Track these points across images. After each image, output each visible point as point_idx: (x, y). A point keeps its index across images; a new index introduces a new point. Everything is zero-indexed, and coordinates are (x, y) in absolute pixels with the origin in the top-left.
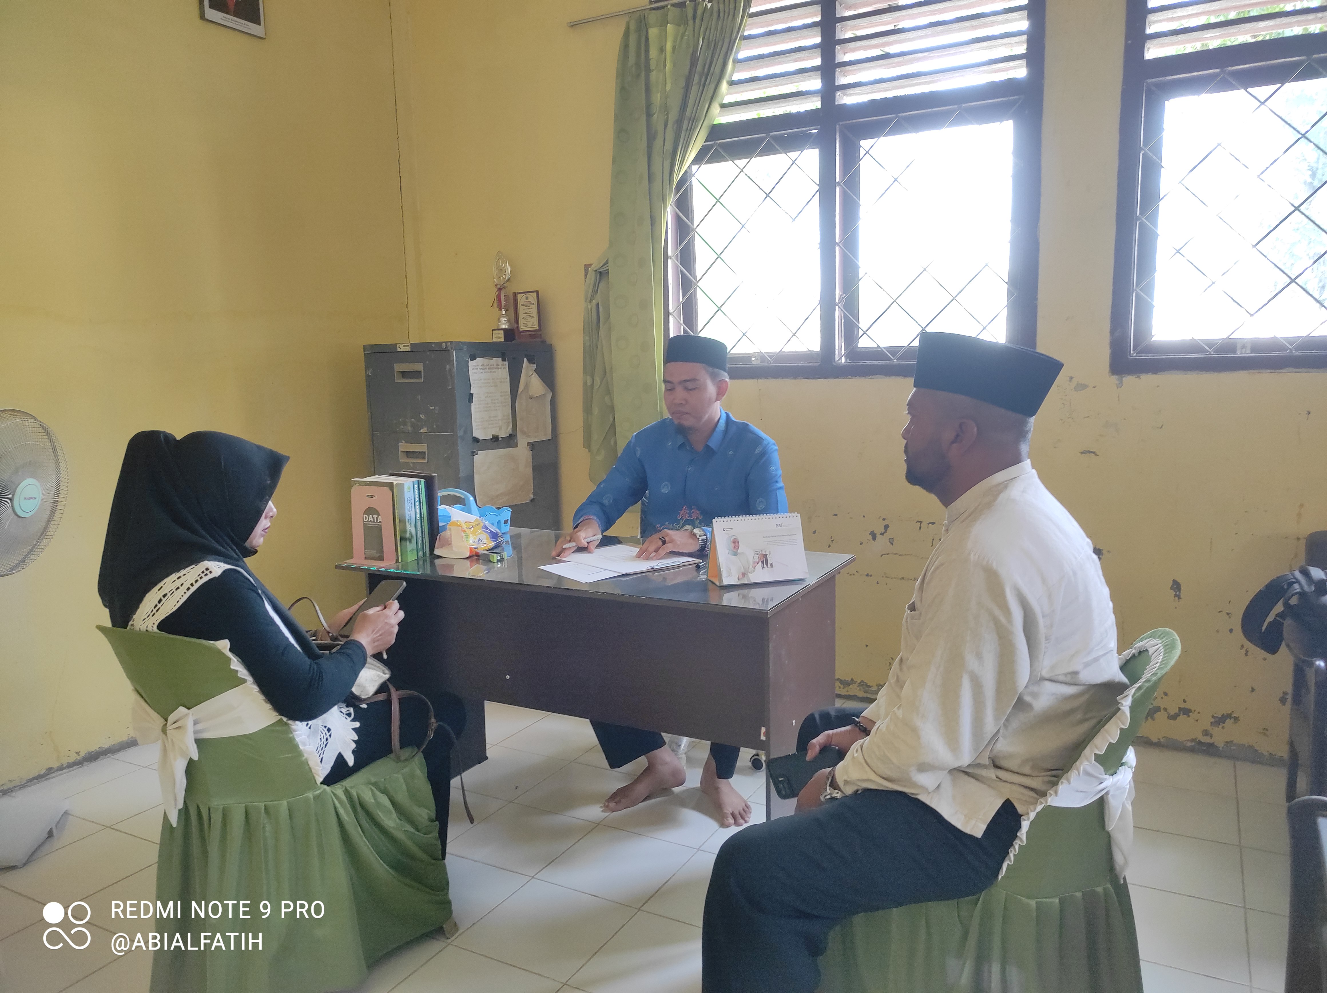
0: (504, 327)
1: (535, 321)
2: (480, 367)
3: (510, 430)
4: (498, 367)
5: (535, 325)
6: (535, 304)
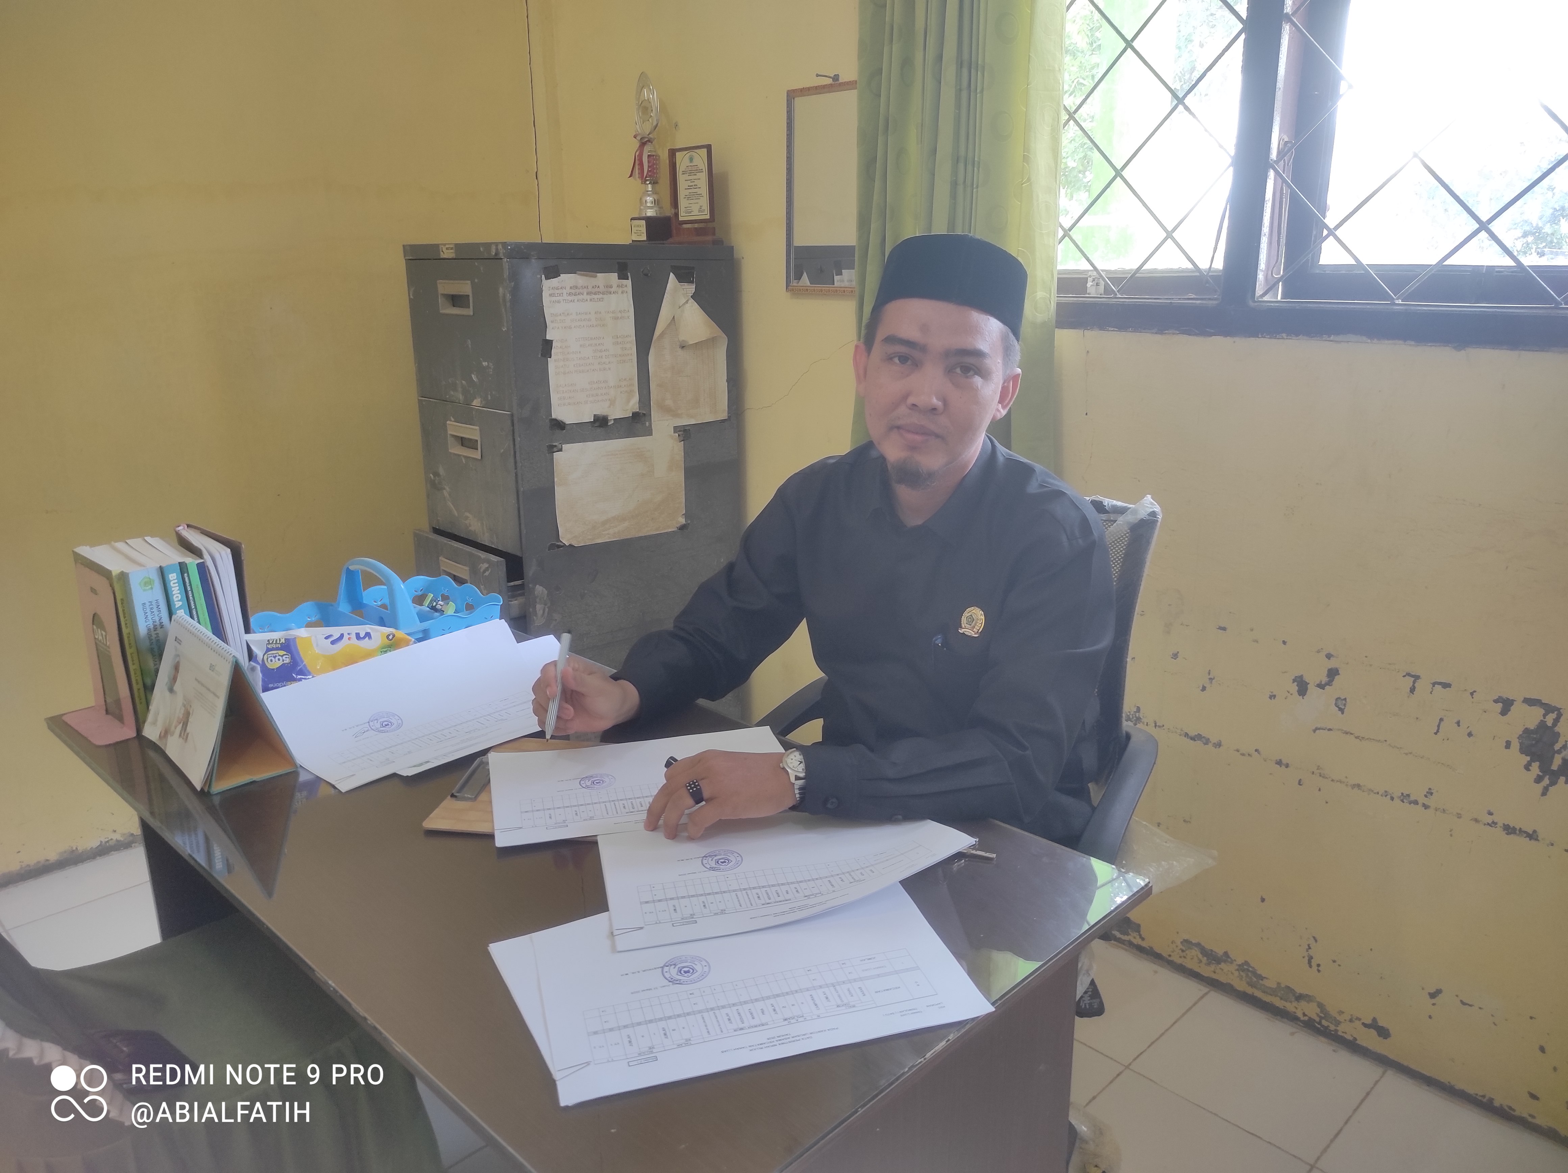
0: (650, 213)
1: (704, 202)
2: (568, 290)
3: (633, 405)
4: (608, 290)
5: (704, 210)
6: (704, 170)
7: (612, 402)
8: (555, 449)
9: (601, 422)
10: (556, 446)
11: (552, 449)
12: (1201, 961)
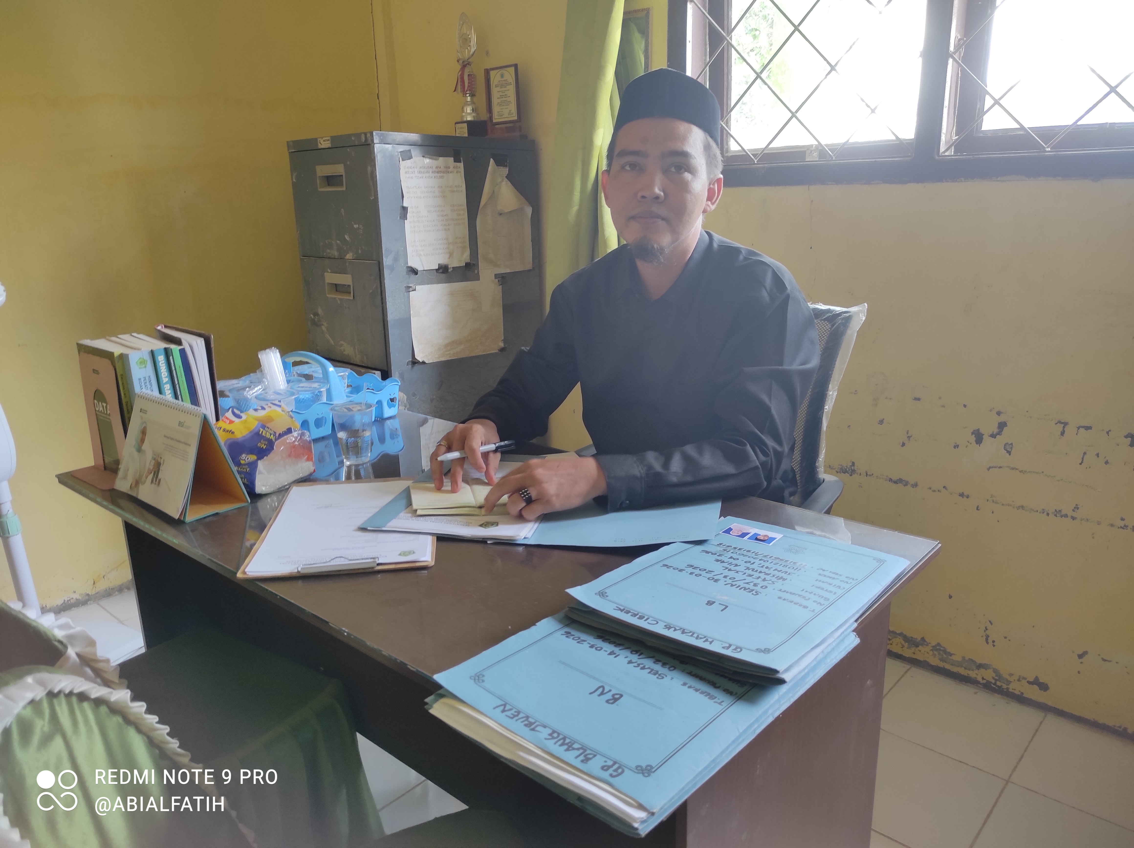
0: (469, 118)
1: (513, 109)
2: (418, 169)
3: (466, 257)
4: (447, 170)
5: (513, 113)
6: (513, 83)
7: (451, 255)
8: (411, 289)
9: (443, 269)
11: (408, 289)
12: (903, 647)
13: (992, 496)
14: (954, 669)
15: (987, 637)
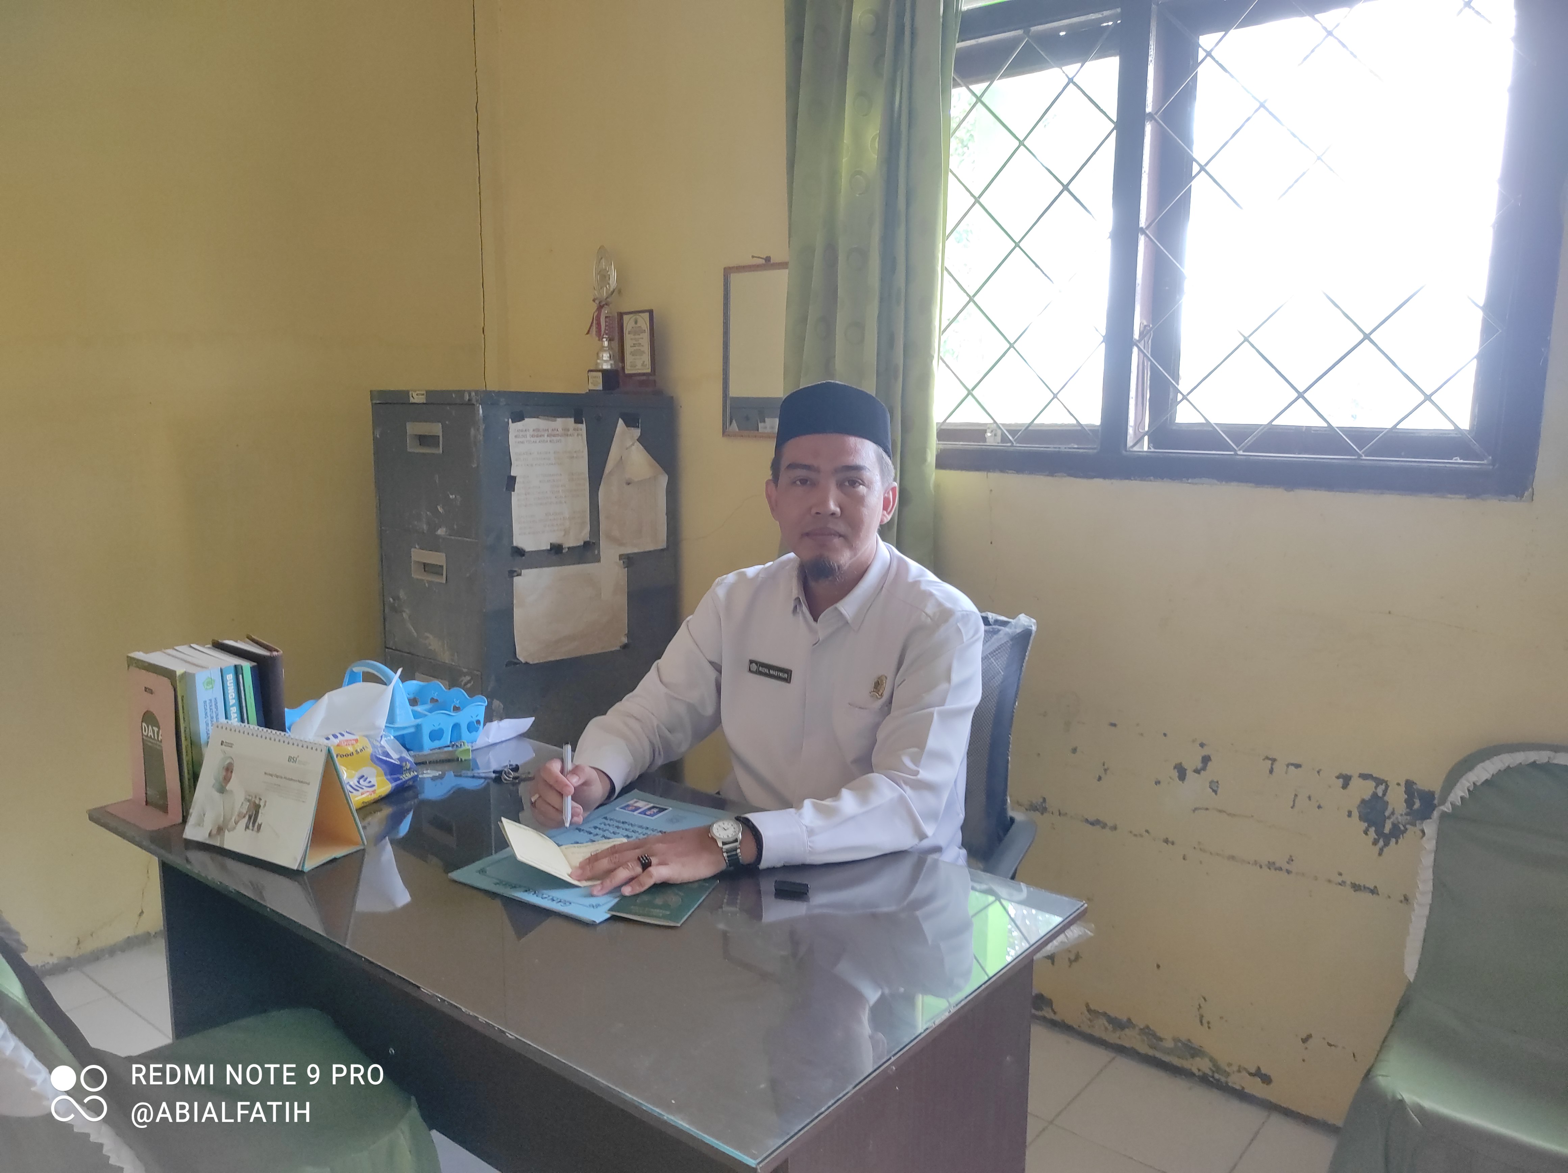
0: (605, 366)
1: (646, 358)
2: (531, 432)
3: (585, 535)
4: (566, 432)
5: (646, 365)
6: (646, 331)
7: (566, 532)
8: (515, 574)
9: (556, 549)
10: (515, 571)
11: (512, 574)
12: (1106, 1029)
13: (1199, 843)
14: (1166, 1058)
15: (1202, 1017)
